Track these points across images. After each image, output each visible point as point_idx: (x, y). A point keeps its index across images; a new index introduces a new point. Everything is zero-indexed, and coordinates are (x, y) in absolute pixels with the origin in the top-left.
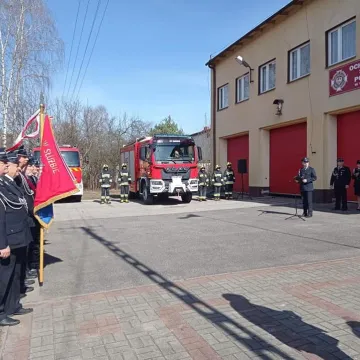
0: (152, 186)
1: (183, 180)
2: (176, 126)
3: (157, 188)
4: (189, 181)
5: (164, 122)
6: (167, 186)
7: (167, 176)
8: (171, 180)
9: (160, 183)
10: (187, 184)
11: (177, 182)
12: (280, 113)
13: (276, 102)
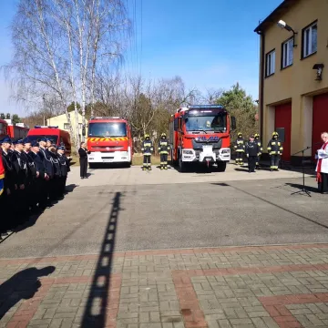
0: (184, 155)
1: (213, 149)
2: (243, 93)
3: (189, 156)
4: (220, 151)
5: (232, 89)
6: (198, 155)
7: (198, 146)
8: (202, 150)
9: (191, 153)
10: (217, 154)
11: (208, 152)
12: (320, 78)
13: (316, 67)
